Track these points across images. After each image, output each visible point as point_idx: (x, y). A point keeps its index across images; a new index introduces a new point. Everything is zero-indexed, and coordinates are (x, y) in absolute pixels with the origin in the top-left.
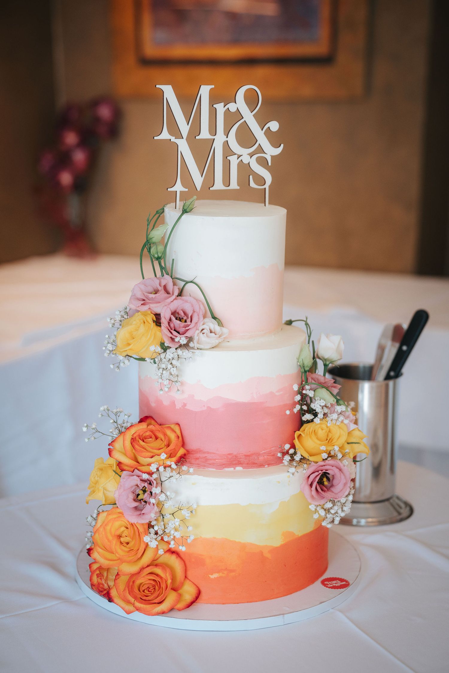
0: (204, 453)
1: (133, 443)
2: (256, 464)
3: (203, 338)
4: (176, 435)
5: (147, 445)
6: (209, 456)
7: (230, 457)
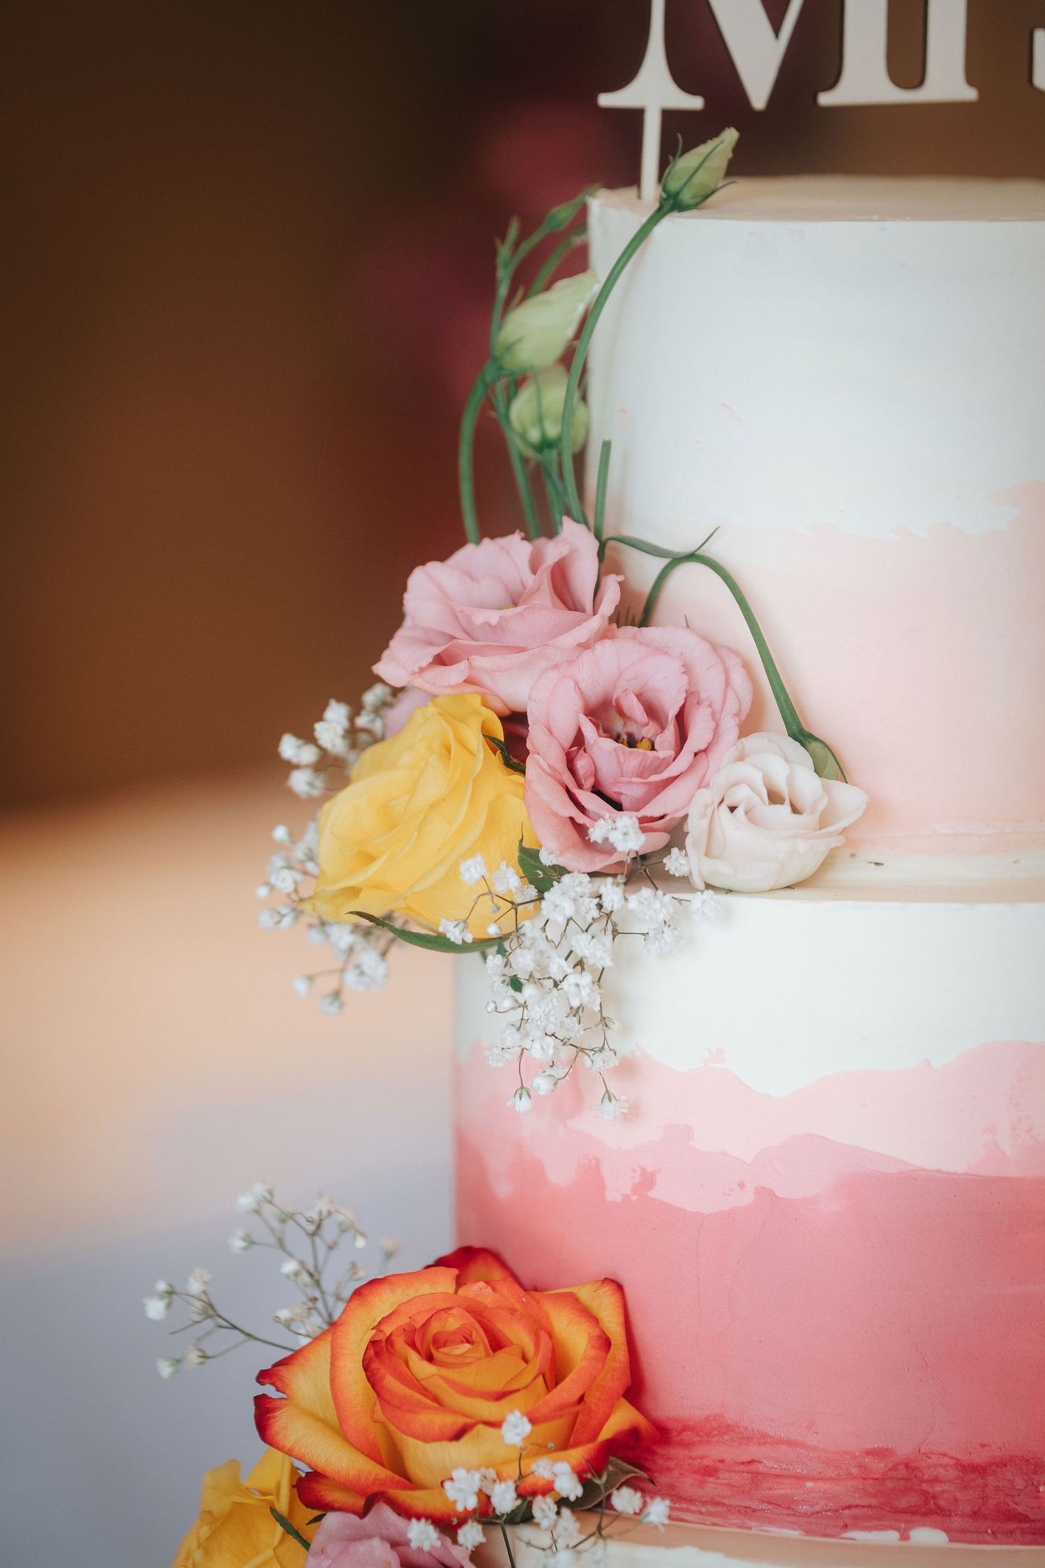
0: (746, 1438)
1: (376, 1365)
2: (1023, 1518)
3: (732, 829)
4: (596, 1332)
5: (445, 1379)
6: (769, 1460)
7: (878, 1466)
